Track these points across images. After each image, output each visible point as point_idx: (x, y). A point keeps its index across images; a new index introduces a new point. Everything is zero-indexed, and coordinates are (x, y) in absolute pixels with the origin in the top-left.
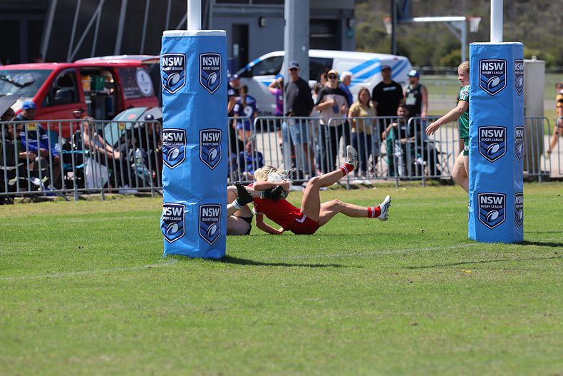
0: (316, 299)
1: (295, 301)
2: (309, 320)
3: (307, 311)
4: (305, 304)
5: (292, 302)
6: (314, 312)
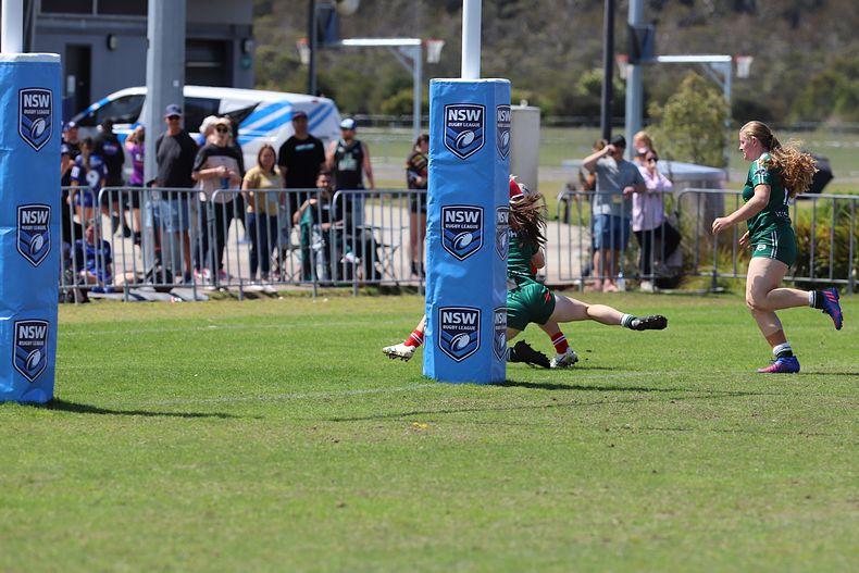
3: (178, 484)
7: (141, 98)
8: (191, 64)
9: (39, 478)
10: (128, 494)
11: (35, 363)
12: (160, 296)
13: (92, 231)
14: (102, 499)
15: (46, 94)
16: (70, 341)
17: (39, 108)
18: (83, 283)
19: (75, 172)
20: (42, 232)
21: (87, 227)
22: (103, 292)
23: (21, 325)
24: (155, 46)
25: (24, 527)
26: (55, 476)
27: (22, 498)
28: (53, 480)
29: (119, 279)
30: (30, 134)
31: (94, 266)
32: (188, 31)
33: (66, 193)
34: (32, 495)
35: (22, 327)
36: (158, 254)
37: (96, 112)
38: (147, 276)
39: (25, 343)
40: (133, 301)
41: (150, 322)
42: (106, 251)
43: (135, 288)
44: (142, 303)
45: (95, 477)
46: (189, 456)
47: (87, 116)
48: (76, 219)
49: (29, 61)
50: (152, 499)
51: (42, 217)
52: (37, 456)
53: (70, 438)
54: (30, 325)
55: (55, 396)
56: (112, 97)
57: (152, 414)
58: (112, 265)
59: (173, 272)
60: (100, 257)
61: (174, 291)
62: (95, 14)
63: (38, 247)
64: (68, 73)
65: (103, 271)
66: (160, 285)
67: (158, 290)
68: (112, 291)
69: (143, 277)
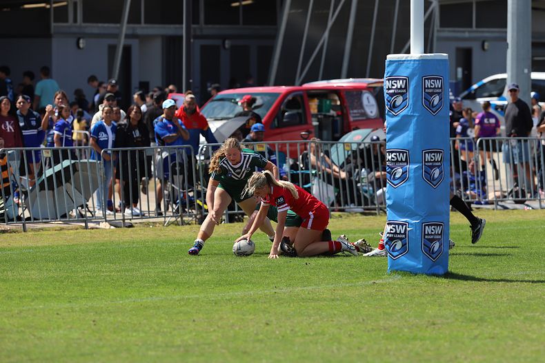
0: (538, 314)
1: (516, 316)
2: (529, 334)
3: (528, 325)
4: (526, 318)
5: (513, 316)
6: (535, 326)
7: (504, 80)
8: (536, 59)
9: (439, 322)
10: (495, 332)
11: (436, 249)
12: (518, 206)
13: (473, 166)
14: (479, 335)
15: (439, 79)
16: (460, 235)
17: (435, 88)
18: (468, 198)
19: (459, 129)
20: (438, 167)
21: (469, 163)
22: (481, 204)
23: (427, 225)
24: (512, 47)
25: (429, 353)
26: (449, 321)
27: (428, 335)
28: (448, 323)
29: (491, 196)
30: (430, 105)
31: (475, 188)
32: (533, 37)
33: (454, 142)
34: (434, 332)
35: (427, 227)
36: (516, 180)
37: (476, 90)
38: (509, 194)
39: (429, 237)
40: (500, 210)
41: (511, 223)
42: (483, 178)
43: (502, 201)
44: (506, 211)
45: (474, 321)
46: (535, 307)
47: (470, 93)
48: (462, 158)
49: (427, 58)
50: (512, 335)
51: (438, 157)
52: (438, 308)
53: (459, 297)
54: (432, 225)
55: (449, 270)
56: (485, 81)
57: (511, 281)
58: (486, 187)
59: (526, 191)
60: (478, 182)
61: (526, 203)
62: (474, 28)
63: (436, 176)
64: (457, 66)
65: (481, 190)
66: (517, 199)
67: (517, 202)
68: (487, 203)
69: (506, 194)
